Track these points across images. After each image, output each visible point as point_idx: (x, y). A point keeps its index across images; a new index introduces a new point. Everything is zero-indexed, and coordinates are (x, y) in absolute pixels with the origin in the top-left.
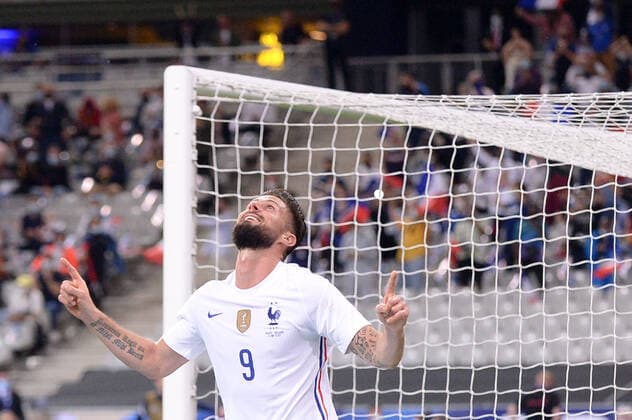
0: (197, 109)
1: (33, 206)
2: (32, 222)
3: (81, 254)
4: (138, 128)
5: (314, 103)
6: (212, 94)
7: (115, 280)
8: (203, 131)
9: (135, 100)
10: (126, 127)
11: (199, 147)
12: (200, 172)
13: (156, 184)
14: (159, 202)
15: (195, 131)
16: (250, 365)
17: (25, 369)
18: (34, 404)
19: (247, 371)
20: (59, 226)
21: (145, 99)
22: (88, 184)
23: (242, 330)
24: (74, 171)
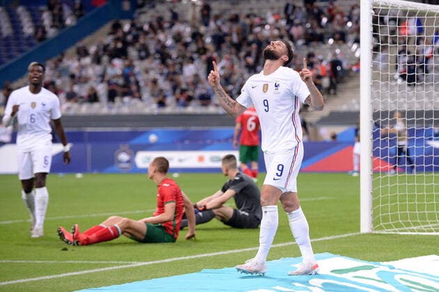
0: (373, 12)
1: (311, 50)
2: (310, 55)
3: (328, 68)
4: (350, 19)
5: (418, 9)
6: (379, 6)
7: (342, 78)
8: (375, 20)
9: (349, 8)
10: (346, 19)
11: (373, 26)
12: (374, 36)
13: (357, 41)
14: (359, 47)
15: (371, 20)
16: (267, 106)
17: (307, 111)
18: (311, 124)
19: (266, 108)
20: (320, 57)
21: (353, 8)
22: (331, 41)
23: (265, 92)
24: (326, 36)
